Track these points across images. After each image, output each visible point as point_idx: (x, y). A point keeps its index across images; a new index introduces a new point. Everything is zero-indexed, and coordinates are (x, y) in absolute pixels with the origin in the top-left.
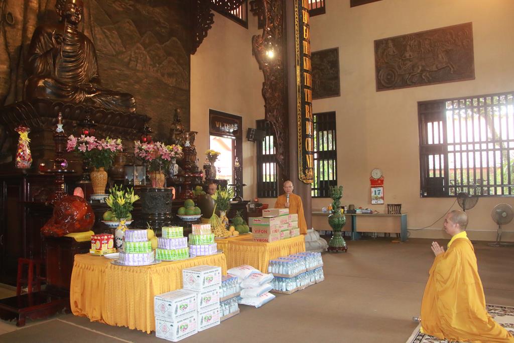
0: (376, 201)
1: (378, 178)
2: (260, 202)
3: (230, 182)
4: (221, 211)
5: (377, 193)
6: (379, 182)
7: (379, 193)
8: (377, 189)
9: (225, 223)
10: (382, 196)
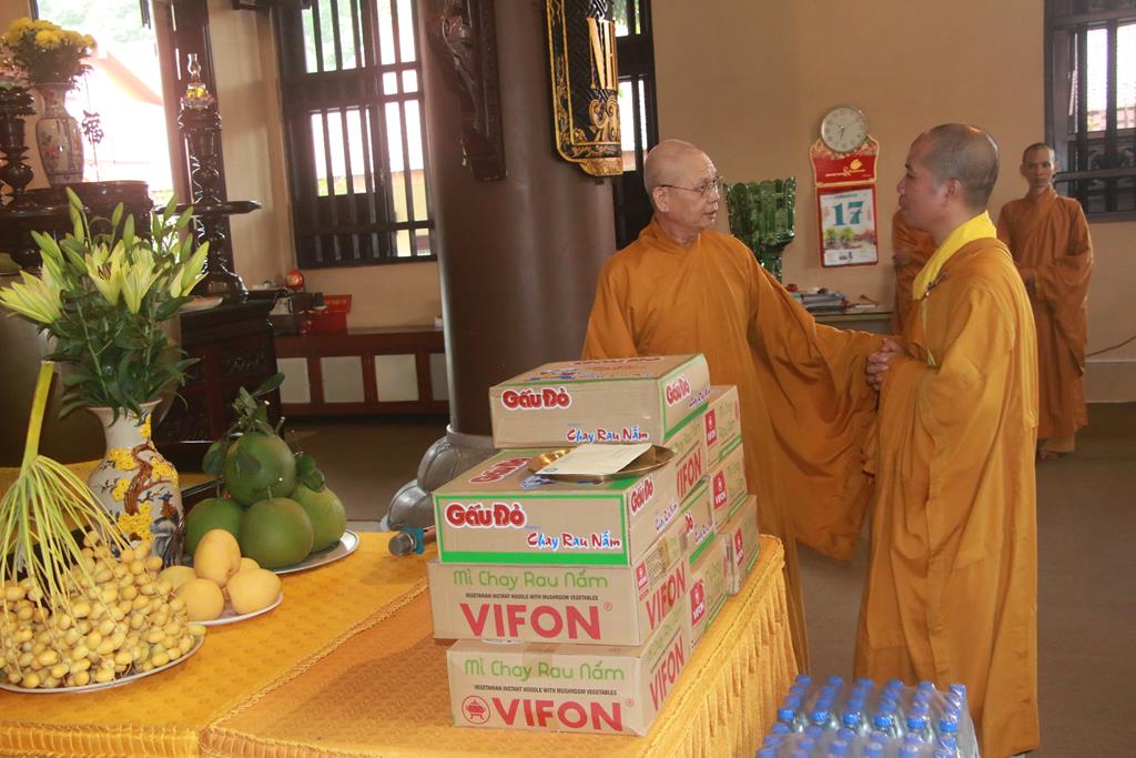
0: (845, 252)
1: (850, 147)
2: (312, 289)
3: (162, 190)
4: (106, 414)
5: (847, 215)
6: (856, 165)
7: (857, 214)
8: (845, 200)
9: (150, 510)
10: (871, 226)
